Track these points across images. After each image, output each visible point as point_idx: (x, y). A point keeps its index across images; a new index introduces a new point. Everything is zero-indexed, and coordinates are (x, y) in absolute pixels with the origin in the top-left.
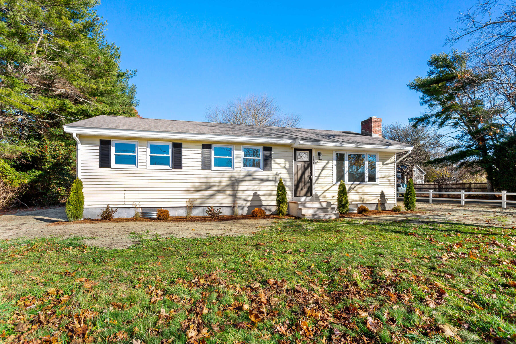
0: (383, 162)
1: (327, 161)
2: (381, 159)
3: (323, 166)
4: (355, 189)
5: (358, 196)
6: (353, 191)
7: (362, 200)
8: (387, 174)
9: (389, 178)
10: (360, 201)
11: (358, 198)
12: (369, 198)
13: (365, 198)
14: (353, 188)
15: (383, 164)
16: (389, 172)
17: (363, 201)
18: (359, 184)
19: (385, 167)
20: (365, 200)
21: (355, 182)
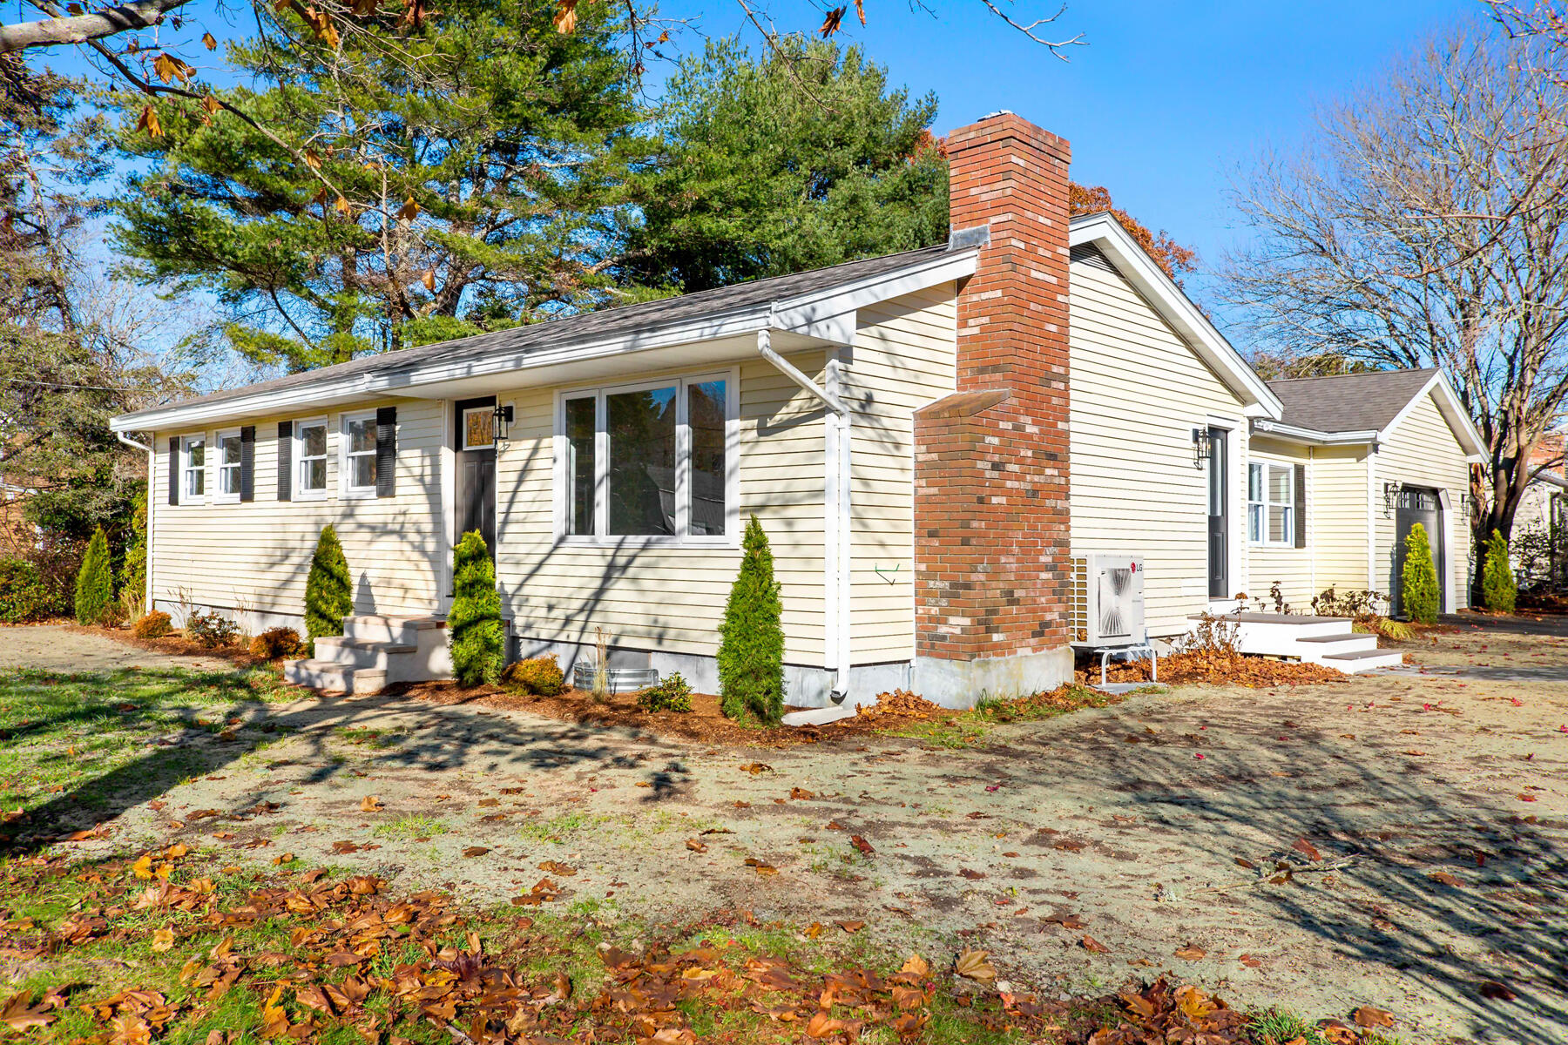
0: (762, 418)
1: (531, 443)
2: (747, 399)
3: (520, 465)
4: (631, 572)
5: (639, 608)
6: (621, 584)
7: (656, 631)
8: (779, 486)
9: (791, 512)
10: (649, 635)
11: (641, 620)
12: (691, 623)
13: (673, 622)
14: (625, 567)
15: (764, 431)
16: (791, 473)
17: (660, 639)
18: (645, 547)
19: (768, 445)
20: (671, 633)
21: (630, 538)
